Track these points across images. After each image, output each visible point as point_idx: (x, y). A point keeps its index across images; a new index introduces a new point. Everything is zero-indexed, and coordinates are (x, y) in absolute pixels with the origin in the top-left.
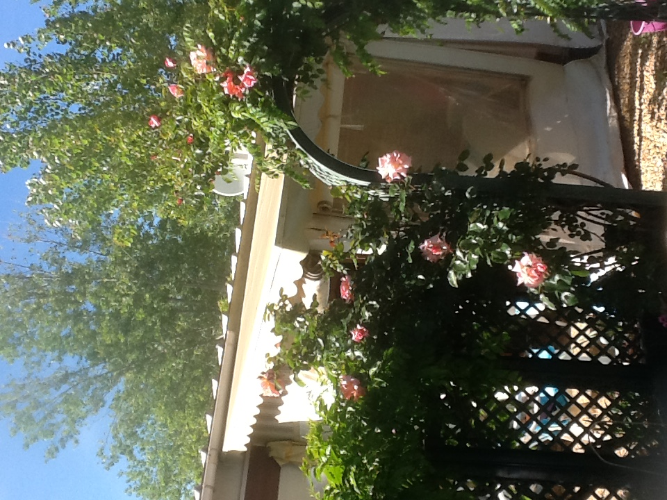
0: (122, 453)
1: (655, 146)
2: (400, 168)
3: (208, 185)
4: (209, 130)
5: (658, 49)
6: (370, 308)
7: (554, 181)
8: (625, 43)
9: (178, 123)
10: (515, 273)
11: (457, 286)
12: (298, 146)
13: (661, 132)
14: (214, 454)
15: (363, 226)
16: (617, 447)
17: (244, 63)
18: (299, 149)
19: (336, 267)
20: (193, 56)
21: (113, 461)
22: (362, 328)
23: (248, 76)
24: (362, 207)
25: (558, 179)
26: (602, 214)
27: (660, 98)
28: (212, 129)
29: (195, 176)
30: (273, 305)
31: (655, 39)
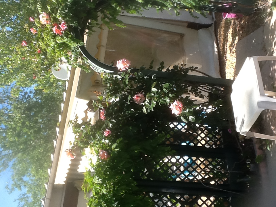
0: (16, 187)
1: (231, 63)
2: (126, 66)
3: (47, 71)
4: (47, 48)
5: (233, 25)
6: (112, 122)
7: (188, 74)
8: (222, 22)
9: (34, 45)
10: (171, 109)
11: (146, 113)
12: (84, 56)
13: (234, 57)
14: (51, 185)
15: (110, 89)
16: (211, 181)
17: (62, 20)
18: (84, 57)
19: (99, 106)
20: (41, 16)
21: (12, 190)
22: (108, 130)
23: (63, 25)
24: (110, 81)
25: (190, 73)
26: (208, 88)
27: (234, 44)
28: (48, 47)
29: (41, 67)
30: (72, 121)
31: (232, 22)
